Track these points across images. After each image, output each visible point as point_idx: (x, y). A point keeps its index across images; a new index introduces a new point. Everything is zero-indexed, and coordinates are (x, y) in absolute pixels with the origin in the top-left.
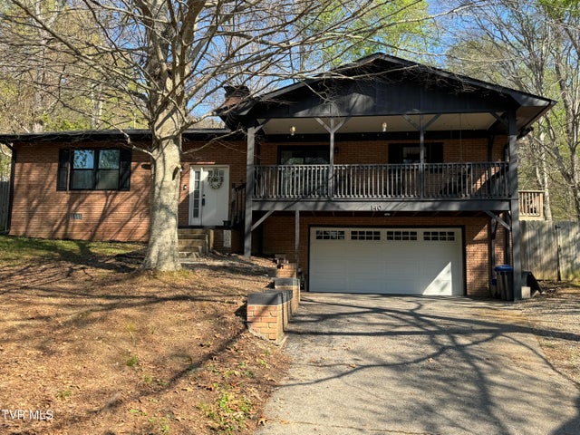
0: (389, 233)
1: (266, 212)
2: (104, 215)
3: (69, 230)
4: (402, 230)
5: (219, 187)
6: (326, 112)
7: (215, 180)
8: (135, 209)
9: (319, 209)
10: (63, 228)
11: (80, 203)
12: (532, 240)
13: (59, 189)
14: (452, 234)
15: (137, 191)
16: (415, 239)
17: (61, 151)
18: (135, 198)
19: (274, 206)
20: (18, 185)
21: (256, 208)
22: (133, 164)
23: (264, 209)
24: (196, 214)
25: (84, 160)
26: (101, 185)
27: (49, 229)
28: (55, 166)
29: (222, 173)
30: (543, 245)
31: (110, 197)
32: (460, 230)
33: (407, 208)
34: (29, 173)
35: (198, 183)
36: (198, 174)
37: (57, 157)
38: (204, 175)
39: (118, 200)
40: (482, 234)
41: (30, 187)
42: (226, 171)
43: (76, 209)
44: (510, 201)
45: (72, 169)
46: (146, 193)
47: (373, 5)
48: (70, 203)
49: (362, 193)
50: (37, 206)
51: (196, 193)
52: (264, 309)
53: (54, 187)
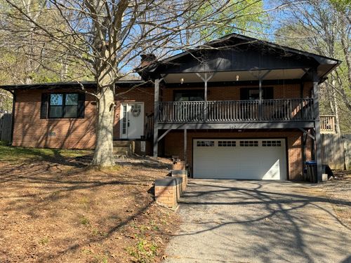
0: (241, 142)
1: (166, 130)
2: (69, 133)
3: (48, 143)
4: (249, 140)
5: (138, 115)
6: (202, 69)
7: (136, 111)
8: (87, 129)
9: (198, 128)
10: (44, 141)
11: (55, 126)
12: (329, 145)
13: (42, 118)
14: (279, 142)
15: (89, 118)
16: (257, 145)
17: (43, 95)
18: (87, 123)
19: (171, 127)
20: (17, 116)
21: (160, 128)
22: (86, 102)
23: (165, 128)
24: (124, 132)
25: (57, 100)
26: (67, 115)
27: (36, 142)
28: (39, 104)
29: (140, 107)
30: (335, 149)
31: (73, 122)
32: (284, 140)
33: (252, 127)
34: (23, 108)
35: (125, 113)
36: (125, 107)
37: (40, 98)
38: (129, 108)
39: (77, 124)
40: (298, 142)
41: (24, 117)
42: (142, 106)
43: (52, 130)
44: (314, 122)
45: (50, 106)
46: (93, 120)
47: (229, 4)
48: (48, 126)
49: (224, 118)
50: (28, 128)
51: (124, 119)
52: (165, 189)
53: (38, 117)
